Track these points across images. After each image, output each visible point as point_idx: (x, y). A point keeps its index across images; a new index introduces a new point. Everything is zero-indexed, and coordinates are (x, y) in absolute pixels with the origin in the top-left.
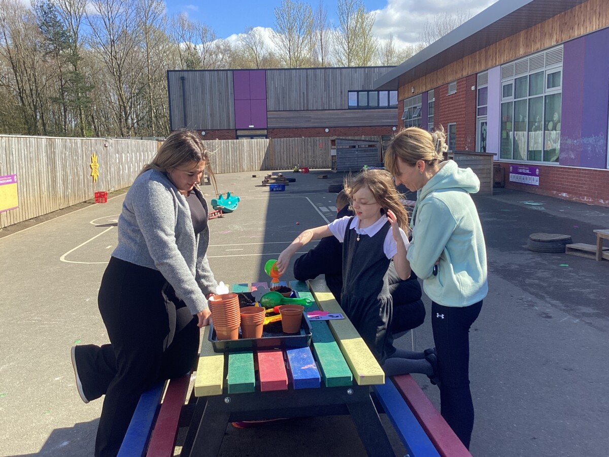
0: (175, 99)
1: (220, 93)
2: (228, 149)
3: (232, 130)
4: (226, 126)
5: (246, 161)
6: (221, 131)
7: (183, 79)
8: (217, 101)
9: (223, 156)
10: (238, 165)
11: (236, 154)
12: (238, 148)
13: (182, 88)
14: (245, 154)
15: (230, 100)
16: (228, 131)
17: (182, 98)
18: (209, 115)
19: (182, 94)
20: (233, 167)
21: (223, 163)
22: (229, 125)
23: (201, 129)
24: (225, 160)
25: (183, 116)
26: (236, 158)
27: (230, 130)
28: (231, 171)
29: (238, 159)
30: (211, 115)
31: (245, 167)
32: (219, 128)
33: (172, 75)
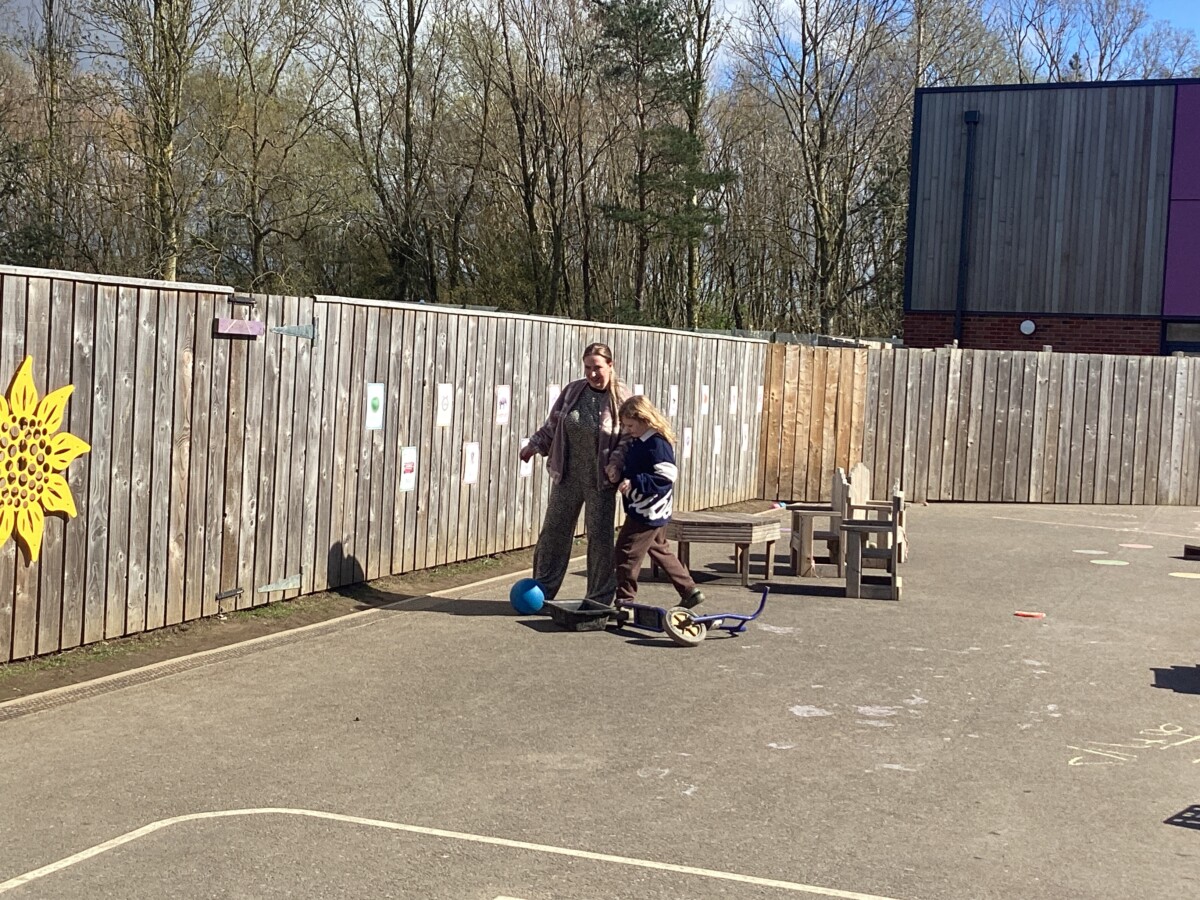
0: (933, 197)
1: (1114, 174)
2: (1092, 398)
3: (1146, 318)
4: (1122, 304)
5: (1176, 456)
6: (1102, 323)
7: (972, 119)
8: (1098, 204)
9: (1065, 425)
10: (1138, 473)
11: (1129, 420)
12: (1143, 395)
13: (964, 153)
14: (1178, 423)
15: (1150, 203)
16: (1129, 323)
17: (961, 192)
18: (1058, 255)
19: (963, 176)
20: (1113, 477)
21: (1064, 458)
22: (1136, 300)
23: (1019, 309)
24: (1077, 446)
25: (957, 260)
26: (1128, 440)
27: (1139, 318)
28: (1098, 498)
29: (1140, 443)
30: (1066, 257)
31: (1171, 483)
32: (1092, 311)
33: (935, 107)
